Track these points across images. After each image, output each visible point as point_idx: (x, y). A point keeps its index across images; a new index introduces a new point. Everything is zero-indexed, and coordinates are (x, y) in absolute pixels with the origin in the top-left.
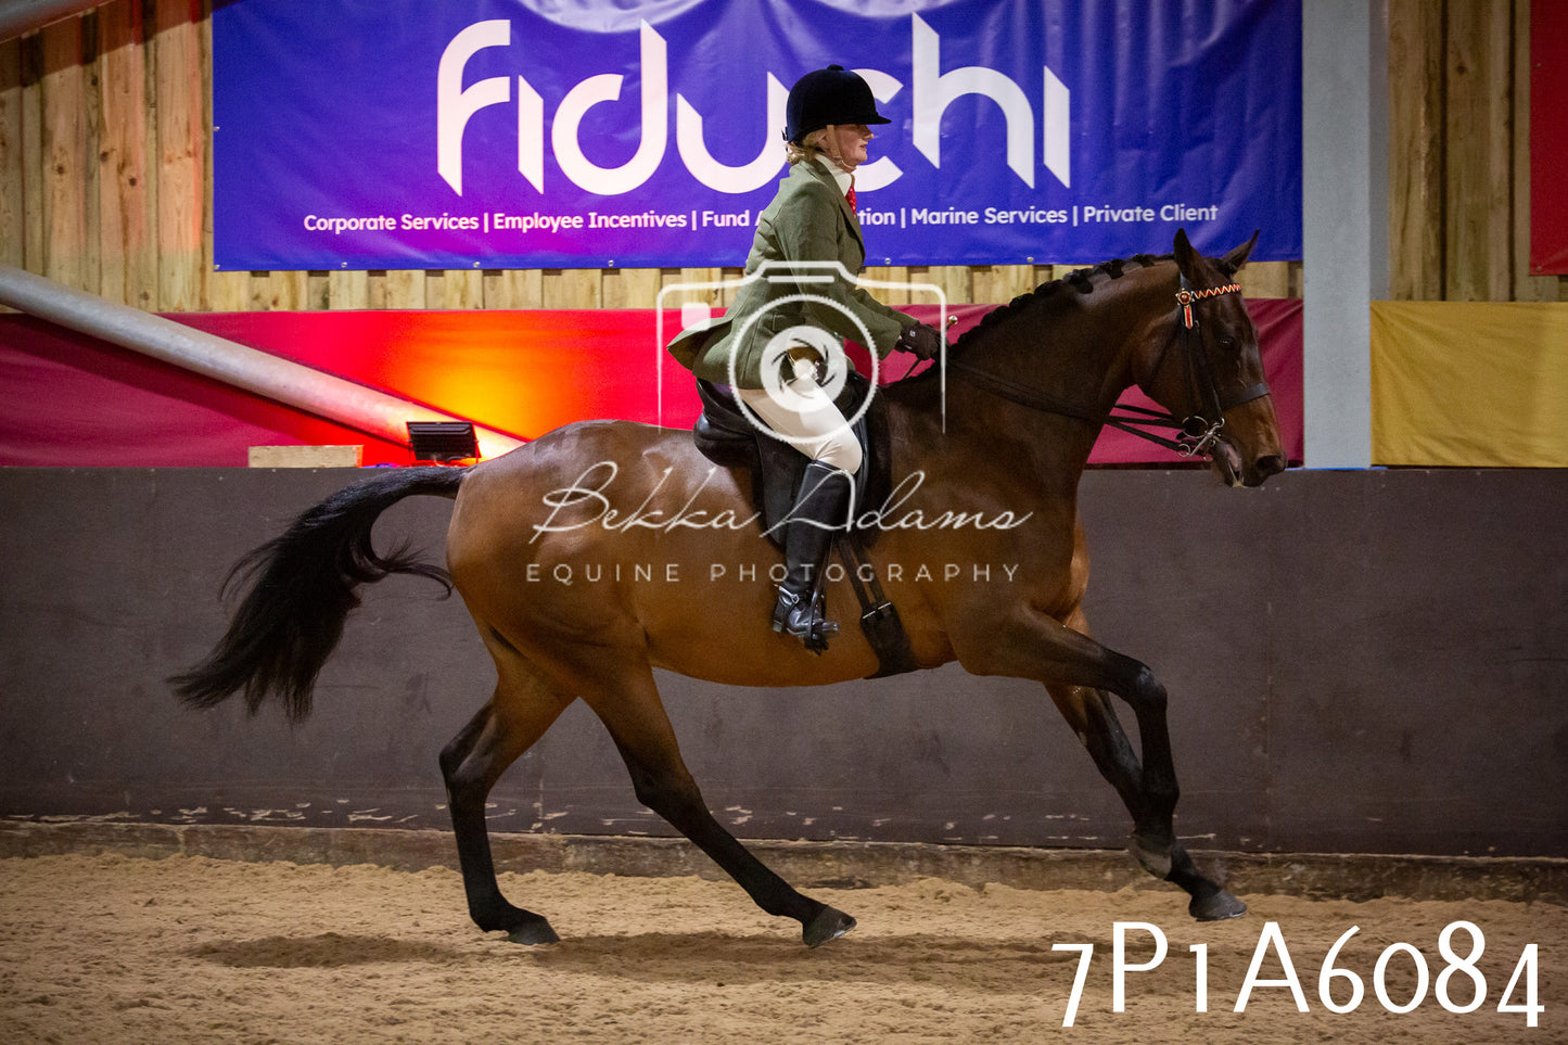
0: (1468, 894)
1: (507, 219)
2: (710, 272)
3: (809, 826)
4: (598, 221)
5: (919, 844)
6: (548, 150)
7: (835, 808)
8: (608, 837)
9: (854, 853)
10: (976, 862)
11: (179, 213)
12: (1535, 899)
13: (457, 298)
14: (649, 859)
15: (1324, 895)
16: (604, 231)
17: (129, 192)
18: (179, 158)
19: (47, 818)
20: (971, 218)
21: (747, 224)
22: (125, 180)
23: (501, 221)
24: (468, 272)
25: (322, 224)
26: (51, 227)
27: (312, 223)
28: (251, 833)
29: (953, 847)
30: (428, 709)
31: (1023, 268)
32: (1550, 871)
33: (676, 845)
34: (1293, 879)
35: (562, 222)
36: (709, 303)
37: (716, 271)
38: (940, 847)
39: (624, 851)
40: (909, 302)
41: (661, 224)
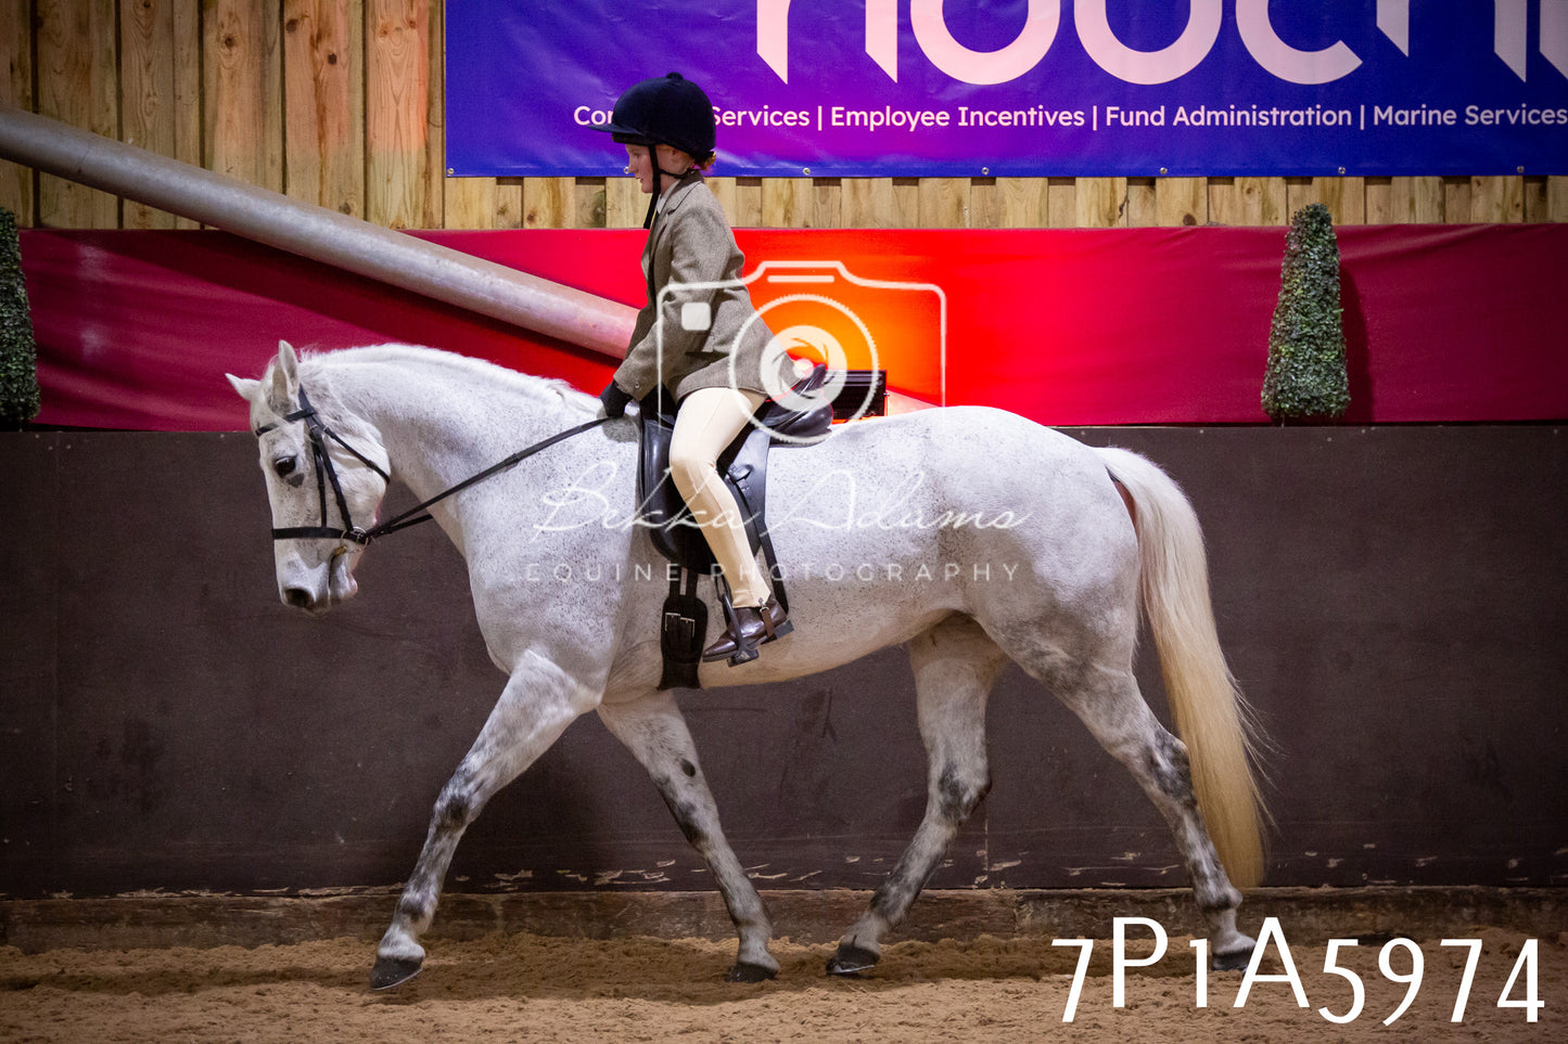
1: (849, 114)
2: (1113, 184)
3: (1334, 869)
4: (968, 118)
5: (1475, 886)
6: (905, 26)
7: (1366, 846)
8: (1074, 890)
9: (1392, 899)
10: (1547, 907)
11: (397, 103)
13: (780, 214)
16: (977, 131)
17: (326, 72)
18: (397, 29)
19: (307, 891)
20: (1448, 117)
21: (1162, 122)
22: (321, 56)
23: (841, 116)
24: (794, 180)
25: (599, 118)
26: (215, 116)
27: (584, 116)
28: (595, 902)
29: (1519, 890)
30: (833, 734)
31: (1511, 179)
33: (1165, 896)
35: (923, 118)
36: (1111, 221)
37: (1121, 182)
38: (1500, 890)
39: (1096, 907)
40: (1366, 221)
41: (1051, 122)
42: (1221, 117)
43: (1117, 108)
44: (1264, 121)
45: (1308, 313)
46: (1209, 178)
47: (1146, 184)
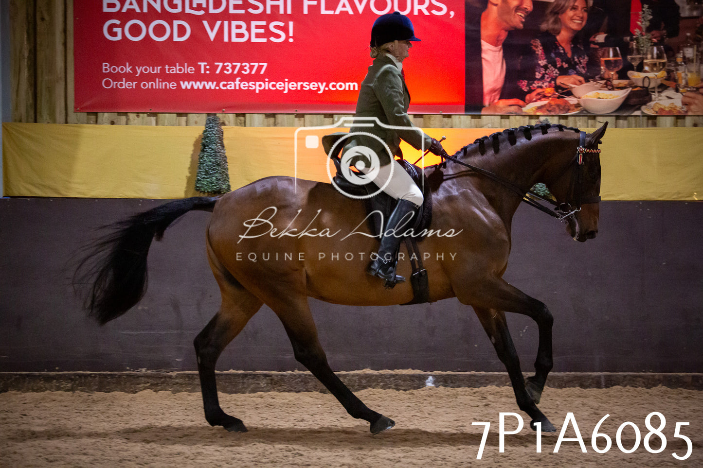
0: (47, 389)
12: (76, 390)
32: (83, 378)
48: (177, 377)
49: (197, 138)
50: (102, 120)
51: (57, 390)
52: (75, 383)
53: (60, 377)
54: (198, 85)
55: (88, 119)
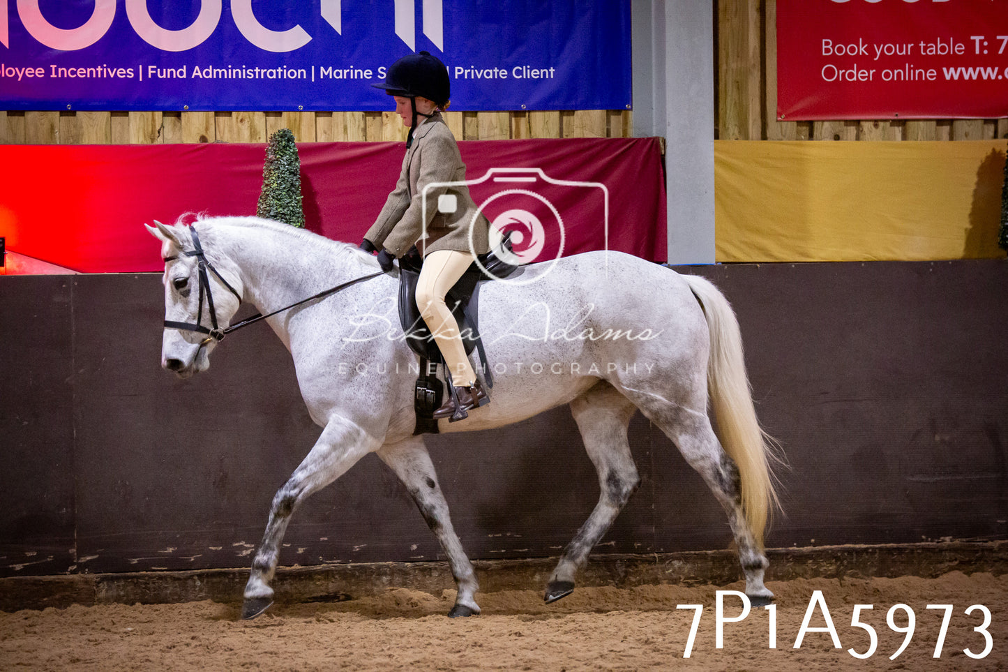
0: (798, 575)
3: (302, 554)
4: (57, 72)
5: (391, 562)
7: (321, 539)
8: (134, 573)
9: (339, 572)
10: (435, 574)
12: (844, 575)
14: (170, 589)
15: (696, 582)
16: (64, 81)
20: (367, 74)
21: (184, 76)
29: (417, 564)
32: (854, 554)
33: (193, 576)
34: (673, 572)
35: (27, 72)
36: (153, 140)
37: (159, 114)
38: (406, 564)
39: (148, 584)
40: (316, 141)
41: (112, 76)
42: (223, 73)
43: (155, 67)
44: (250, 76)
45: (280, 199)
46: (215, 112)
47: (175, 116)
48: (1001, 548)
49: (983, 161)
50: (821, 134)
51: (813, 577)
52: (842, 563)
53: (820, 553)
54: (970, 74)
55: (798, 132)
